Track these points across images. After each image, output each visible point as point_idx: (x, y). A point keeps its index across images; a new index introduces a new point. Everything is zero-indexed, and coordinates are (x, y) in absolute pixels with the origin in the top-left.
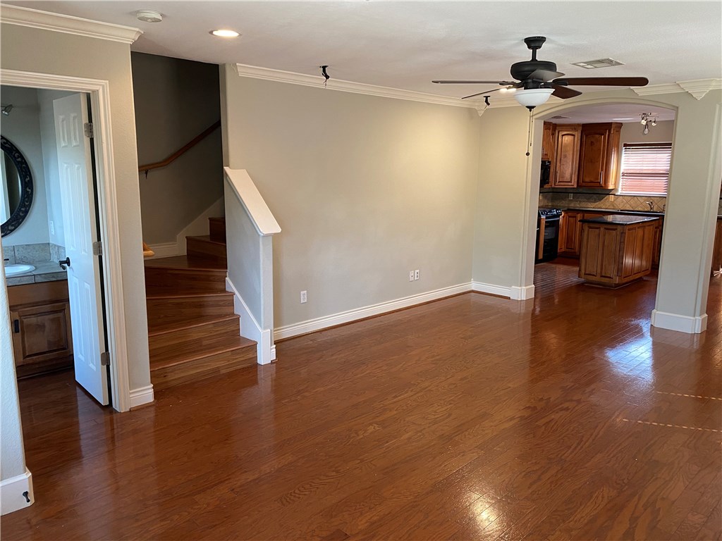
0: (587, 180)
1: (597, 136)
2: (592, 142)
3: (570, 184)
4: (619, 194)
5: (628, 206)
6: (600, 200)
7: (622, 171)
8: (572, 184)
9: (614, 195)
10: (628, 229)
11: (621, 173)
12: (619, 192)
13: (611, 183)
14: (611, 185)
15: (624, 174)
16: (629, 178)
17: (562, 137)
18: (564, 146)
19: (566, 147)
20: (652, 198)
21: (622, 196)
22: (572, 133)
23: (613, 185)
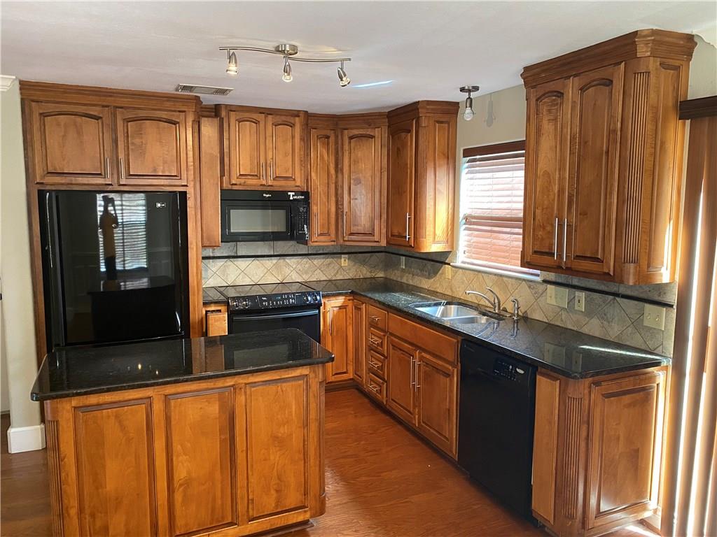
0: (396, 231)
1: (403, 135)
2: (398, 149)
3: (371, 238)
4: (459, 264)
6: (435, 273)
7: (464, 211)
8: (376, 238)
9: (450, 265)
10: (75, 408)
11: (461, 216)
12: (461, 258)
13: (431, 239)
14: (434, 242)
15: (469, 220)
16: (475, 227)
17: (350, 143)
18: (355, 161)
19: (358, 162)
20: (505, 279)
21: (467, 272)
22: (369, 132)
23: (439, 242)
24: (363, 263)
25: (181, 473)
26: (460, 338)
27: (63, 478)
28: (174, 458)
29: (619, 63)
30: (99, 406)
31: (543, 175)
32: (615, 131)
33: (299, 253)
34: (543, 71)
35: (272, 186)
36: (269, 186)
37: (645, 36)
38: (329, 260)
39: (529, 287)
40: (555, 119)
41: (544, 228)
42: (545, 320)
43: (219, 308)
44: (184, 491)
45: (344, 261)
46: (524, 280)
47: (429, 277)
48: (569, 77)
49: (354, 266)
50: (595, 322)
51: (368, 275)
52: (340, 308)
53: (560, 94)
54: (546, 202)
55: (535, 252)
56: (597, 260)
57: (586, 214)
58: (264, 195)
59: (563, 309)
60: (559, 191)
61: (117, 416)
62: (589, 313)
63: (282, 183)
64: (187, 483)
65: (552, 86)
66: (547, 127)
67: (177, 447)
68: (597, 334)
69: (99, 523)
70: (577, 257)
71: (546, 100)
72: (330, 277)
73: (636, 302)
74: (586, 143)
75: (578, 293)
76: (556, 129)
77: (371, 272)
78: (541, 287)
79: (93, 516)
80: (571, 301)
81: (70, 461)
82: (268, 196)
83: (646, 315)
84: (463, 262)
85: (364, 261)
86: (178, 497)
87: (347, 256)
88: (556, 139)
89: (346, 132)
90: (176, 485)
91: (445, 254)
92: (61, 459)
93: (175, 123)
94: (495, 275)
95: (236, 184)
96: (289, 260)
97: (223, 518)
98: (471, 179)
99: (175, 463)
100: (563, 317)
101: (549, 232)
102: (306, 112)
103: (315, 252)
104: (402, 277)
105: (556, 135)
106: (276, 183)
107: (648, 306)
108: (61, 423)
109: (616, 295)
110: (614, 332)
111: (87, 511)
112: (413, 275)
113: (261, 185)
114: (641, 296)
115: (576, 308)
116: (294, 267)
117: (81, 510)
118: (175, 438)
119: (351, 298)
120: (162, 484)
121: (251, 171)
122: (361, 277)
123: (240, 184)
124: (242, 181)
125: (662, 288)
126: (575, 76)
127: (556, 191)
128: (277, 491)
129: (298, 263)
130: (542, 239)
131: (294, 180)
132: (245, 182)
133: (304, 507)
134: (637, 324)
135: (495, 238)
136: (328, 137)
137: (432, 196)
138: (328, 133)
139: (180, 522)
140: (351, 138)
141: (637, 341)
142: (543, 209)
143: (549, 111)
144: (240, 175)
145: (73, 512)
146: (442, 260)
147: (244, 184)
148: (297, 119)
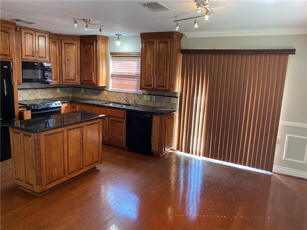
0: (86, 79)
1: (89, 45)
2: (87, 50)
4: (110, 90)
5: (115, 99)
6: (99, 94)
7: (111, 73)
8: (76, 81)
9: (107, 90)
10: (44, 135)
11: (110, 74)
12: (110, 88)
13: (102, 82)
14: (102, 83)
15: (112, 75)
16: (116, 78)
17: (65, 45)
18: (67, 53)
19: (68, 53)
20: (129, 94)
21: (114, 92)
22: (73, 42)
23: (104, 83)
24: (65, 91)
25: (71, 154)
26: (125, 110)
27: (41, 159)
28: (69, 149)
29: (170, 38)
30: (51, 134)
31: (148, 64)
32: (168, 55)
33: (42, 87)
34: (147, 35)
35: (38, 60)
36: (37, 60)
37: (175, 33)
38: (52, 90)
39: (138, 96)
40: (151, 49)
41: (148, 79)
42: (143, 105)
43: (23, 109)
44: (71, 160)
45: (58, 91)
46: (136, 94)
47: (96, 95)
48: (155, 39)
49: (62, 92)
50: (158, 103)
51: (67, 96)
52: (66, 107)
53: (153, 43)
54: (149, 72)
55: (145, 85)
56: (164, 87)
57: (161, 75)
58: (35, 64)
59: (148, 101)
60: (153, 69)
61: (55, 137)
62: (156, 101)
63: (42, 59)
64: (72, 157)
65: (150, 40)
66: (149, 51)
67: (70, 146)
68: (159, 107)
69: (51, 172)
70: (158, 86)
71: (148, 44)
72: (53, 97)
73: (169, 97)
74: (161, 57)
75: (153, 96)
76: (151, 52)
77: (67, 95)
78: (141, 96)
79: (49, 170)
80: (151, 99)
81: (43, 153)
82: (37, 64)
83: (172, 100)
84: (111, 90)
85: (65, 90)
86: (70, 162)
87: (59, 88)
88: (152, 55)
89: (63, 41)
90: (69, 158)
91: (105, 87)
92: (40, 152)
93: (7, 33)
94: (125, 93)
95: (24, 59)
96: (38, 90)
97: (80, 167)
98: (113, 62)
99: (69, 151)
100: (149, 103)
101: (150, 80)
102: (49, 32)
103: (47, 87)
104: (82, 96)
105: (151, 54)
106: (40, 59)
107: (172, 98)
108: (41, 140)
109: (164, 96)
110: (163, 105)
111: (48, 169)
112: (88, 95)
113: (34, 60)
114: (170, 96)
115: (153, 100)
116: (40, 93)
117: (46, 169)
118: (69, 143)
119: (69, 104)
120: (66, 157)
121: (30, 54)
122: (64, 97)
123: (26, 59)
124: (27, 58)
125: (176, 93)
126: (157, 39)
127: (152, 69)
128: (92, 157)
129: (41, 92)
130: (148, 82)
131: (46, 58)
132: (28, 58)
133: (98, 161)
134: (169, 103)
135: (124, 82)
136: (56, 42)
137: (102, 68)
138: (56, 41)
139: (70, 170)
140: (65, 44)
141: (169, 106)
142: (148, 74)
143: (149, 47)
144: (26, 55)
145: (44, 169)
146: (103, 89)
147: (27, 59)
148: (47, 34)
